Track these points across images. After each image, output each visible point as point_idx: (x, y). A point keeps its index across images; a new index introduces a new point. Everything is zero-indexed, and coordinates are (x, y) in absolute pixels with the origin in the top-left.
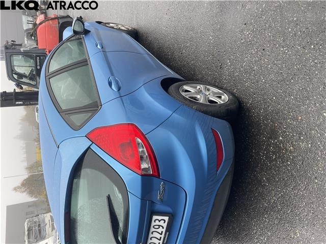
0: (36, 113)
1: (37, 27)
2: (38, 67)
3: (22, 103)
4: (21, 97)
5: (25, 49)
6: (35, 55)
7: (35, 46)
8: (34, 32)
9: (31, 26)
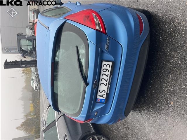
0: (31, 81)
1: (35, 25)
2: (34, 46)
3: (25, 66)
4: (24, 63)
5: (28, 36)
6: (33, 39)
7: (33, 35)
8: (33, 27)
9: (31, 24)
